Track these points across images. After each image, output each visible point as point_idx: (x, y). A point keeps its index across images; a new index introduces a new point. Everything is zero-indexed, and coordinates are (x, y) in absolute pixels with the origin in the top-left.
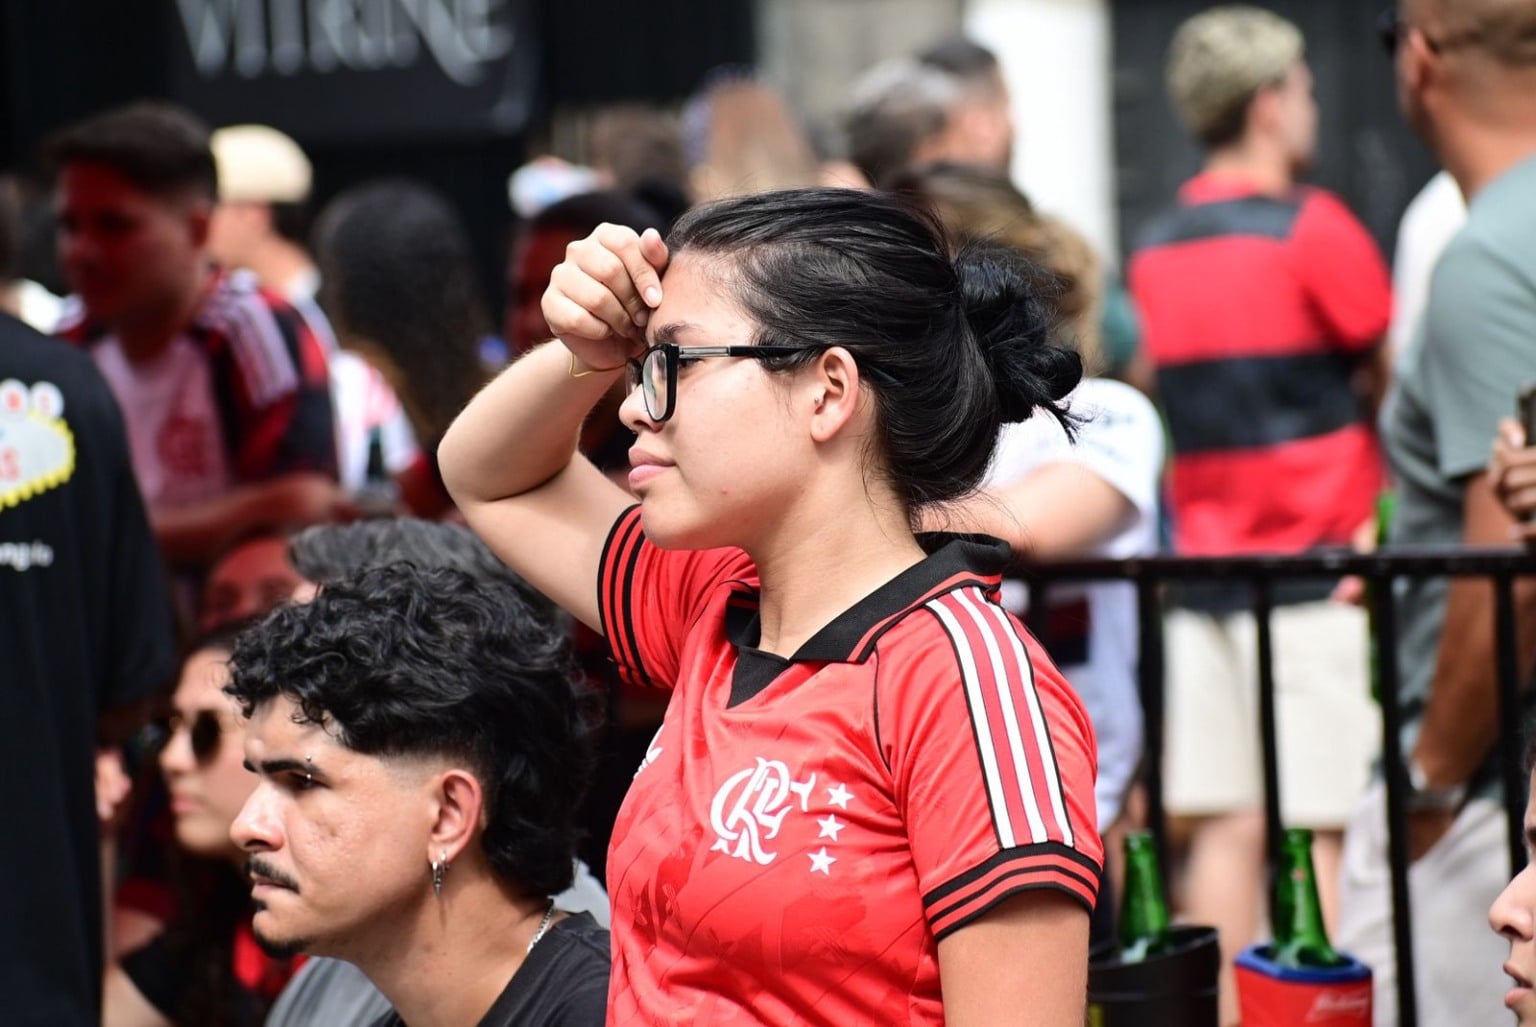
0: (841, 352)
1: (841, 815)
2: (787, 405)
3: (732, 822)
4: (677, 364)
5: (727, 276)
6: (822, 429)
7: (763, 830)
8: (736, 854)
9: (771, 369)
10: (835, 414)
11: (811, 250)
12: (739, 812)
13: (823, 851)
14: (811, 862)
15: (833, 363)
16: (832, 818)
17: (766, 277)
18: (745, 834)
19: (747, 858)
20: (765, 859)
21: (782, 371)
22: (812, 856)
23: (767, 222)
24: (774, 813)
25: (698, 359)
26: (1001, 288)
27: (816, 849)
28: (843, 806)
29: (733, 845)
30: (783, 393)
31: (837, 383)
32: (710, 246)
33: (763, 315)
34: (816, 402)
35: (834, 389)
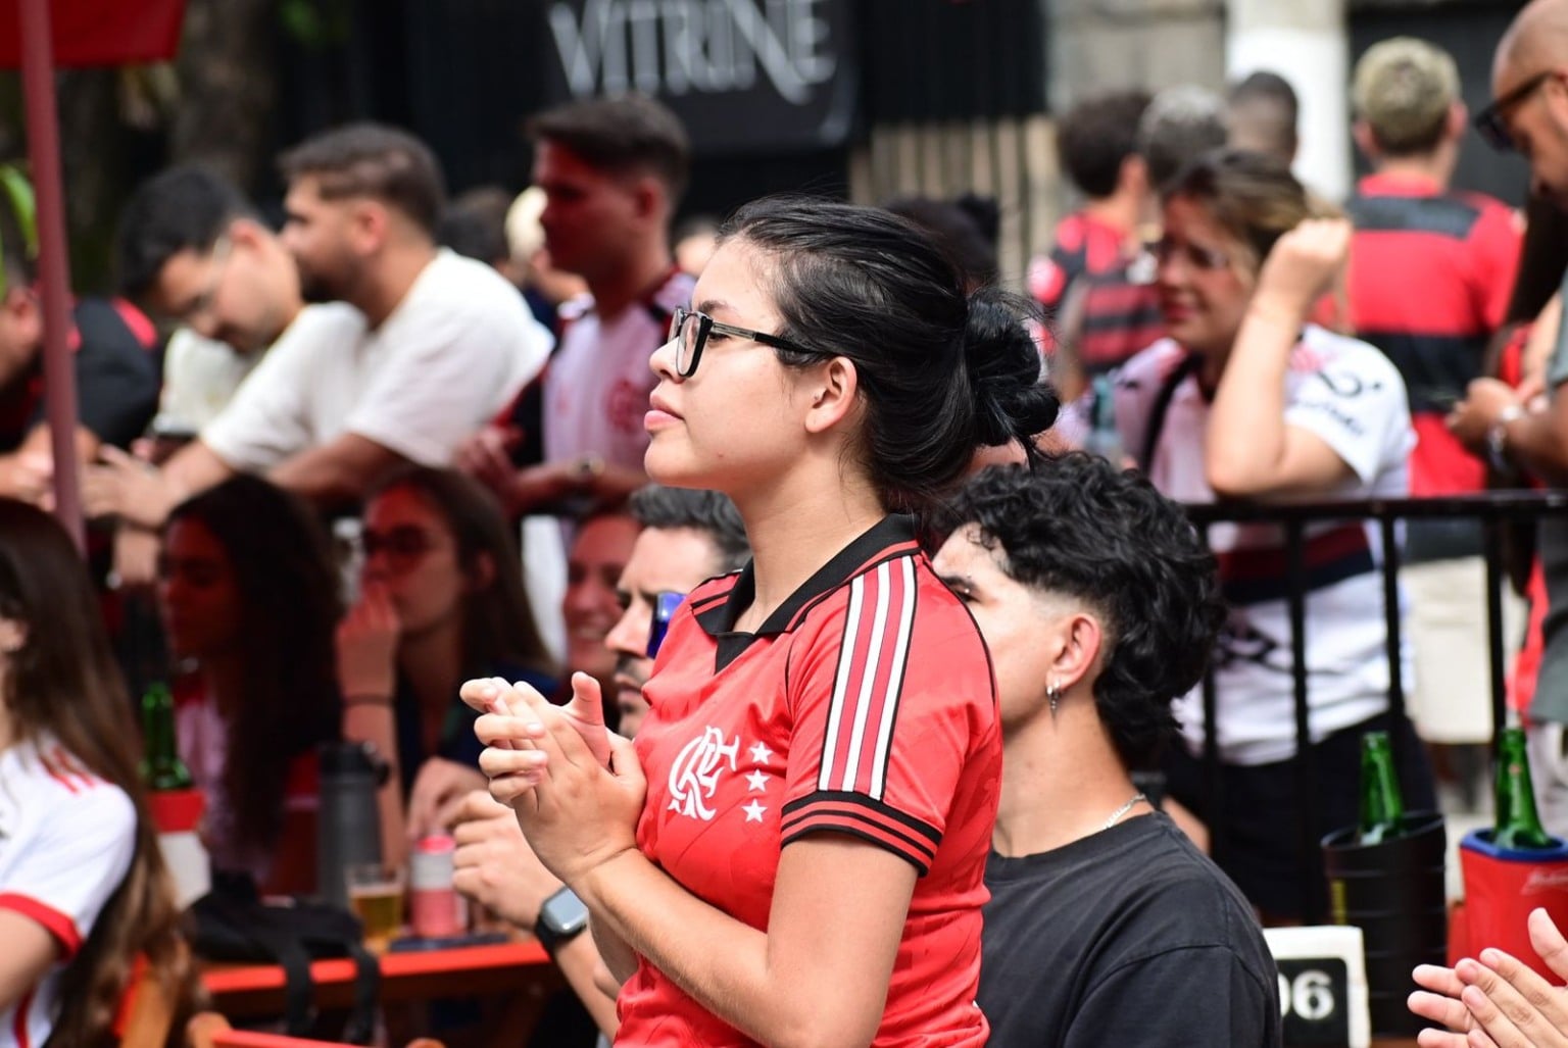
0: (845, 362)
1: (764, 769)
2: (790, 396)
3: (681, 785)
4: (708, 334)
5: (768, 273)
6: (815, 422)
7: (704, 789)
8: (686, 813)
9: (785, 362)
10: (829, 414)
11: (844, 269)
12: (688, 775)
13: (755, 803)
14: (746, 814)
15: (838, 369)
16: (758, 772)
17: (800, 283)
18: (691, 792)
19: (694, 816)
20: (707, 815)
21: (793, 367)
22: (747, 808)
23: (813, 233)
24: (710, 774)
25: (726, 336)
26: (1001, 330)
27: (749, 801)
28: (766, 761)
29: (683, 804)
30: (789, 385)
31: (837, 385)
32: (763, 240)
33: (789, 313)
34: (816, 398)
35: (834, 390)
